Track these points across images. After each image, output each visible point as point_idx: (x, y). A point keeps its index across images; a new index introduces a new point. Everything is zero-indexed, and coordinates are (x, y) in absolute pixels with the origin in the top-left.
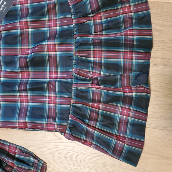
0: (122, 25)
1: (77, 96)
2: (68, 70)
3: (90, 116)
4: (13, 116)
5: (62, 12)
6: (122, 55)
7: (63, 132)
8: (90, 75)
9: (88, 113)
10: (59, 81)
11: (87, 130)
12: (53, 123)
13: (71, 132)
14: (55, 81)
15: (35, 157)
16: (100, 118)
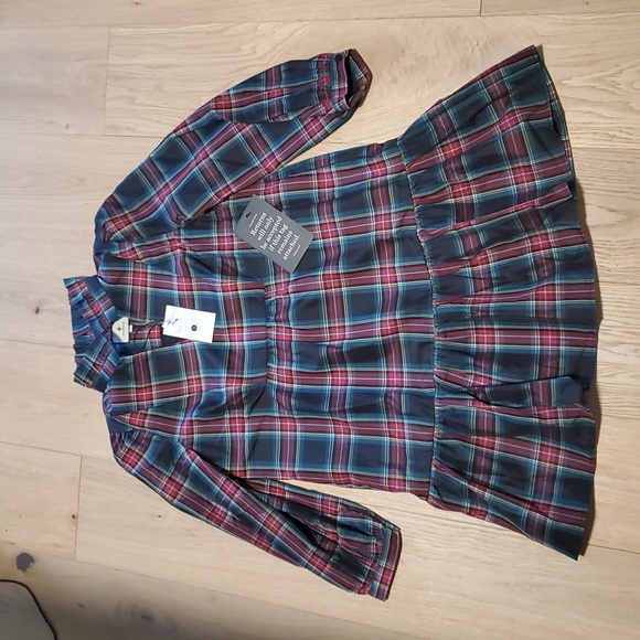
0: (534, 274)
1: (444, 423)
2: (424, 371)
3: (474, 463)
4: (322, 462)
5: (406, 254)
6: (537, 337)
7: (423, 495)
8: (471, 380)
9: (471, 457)
10: (407, 393)
11: (470, 491)
12: (401, 477)
13: (439, 494)
14: (400, 393)
15: (376, 518)
16: (495, 467)
